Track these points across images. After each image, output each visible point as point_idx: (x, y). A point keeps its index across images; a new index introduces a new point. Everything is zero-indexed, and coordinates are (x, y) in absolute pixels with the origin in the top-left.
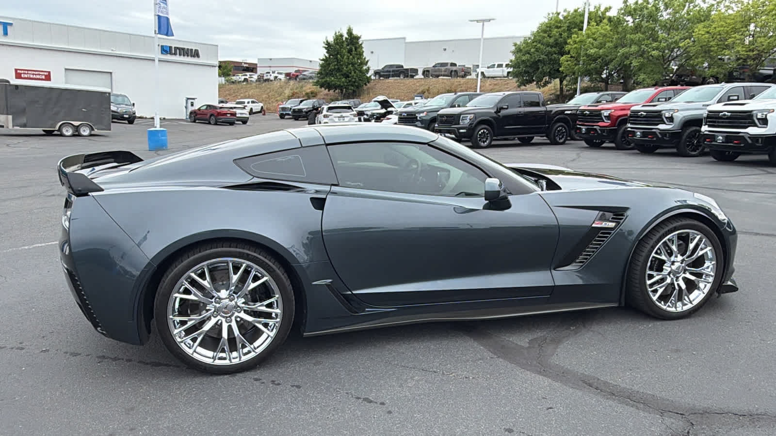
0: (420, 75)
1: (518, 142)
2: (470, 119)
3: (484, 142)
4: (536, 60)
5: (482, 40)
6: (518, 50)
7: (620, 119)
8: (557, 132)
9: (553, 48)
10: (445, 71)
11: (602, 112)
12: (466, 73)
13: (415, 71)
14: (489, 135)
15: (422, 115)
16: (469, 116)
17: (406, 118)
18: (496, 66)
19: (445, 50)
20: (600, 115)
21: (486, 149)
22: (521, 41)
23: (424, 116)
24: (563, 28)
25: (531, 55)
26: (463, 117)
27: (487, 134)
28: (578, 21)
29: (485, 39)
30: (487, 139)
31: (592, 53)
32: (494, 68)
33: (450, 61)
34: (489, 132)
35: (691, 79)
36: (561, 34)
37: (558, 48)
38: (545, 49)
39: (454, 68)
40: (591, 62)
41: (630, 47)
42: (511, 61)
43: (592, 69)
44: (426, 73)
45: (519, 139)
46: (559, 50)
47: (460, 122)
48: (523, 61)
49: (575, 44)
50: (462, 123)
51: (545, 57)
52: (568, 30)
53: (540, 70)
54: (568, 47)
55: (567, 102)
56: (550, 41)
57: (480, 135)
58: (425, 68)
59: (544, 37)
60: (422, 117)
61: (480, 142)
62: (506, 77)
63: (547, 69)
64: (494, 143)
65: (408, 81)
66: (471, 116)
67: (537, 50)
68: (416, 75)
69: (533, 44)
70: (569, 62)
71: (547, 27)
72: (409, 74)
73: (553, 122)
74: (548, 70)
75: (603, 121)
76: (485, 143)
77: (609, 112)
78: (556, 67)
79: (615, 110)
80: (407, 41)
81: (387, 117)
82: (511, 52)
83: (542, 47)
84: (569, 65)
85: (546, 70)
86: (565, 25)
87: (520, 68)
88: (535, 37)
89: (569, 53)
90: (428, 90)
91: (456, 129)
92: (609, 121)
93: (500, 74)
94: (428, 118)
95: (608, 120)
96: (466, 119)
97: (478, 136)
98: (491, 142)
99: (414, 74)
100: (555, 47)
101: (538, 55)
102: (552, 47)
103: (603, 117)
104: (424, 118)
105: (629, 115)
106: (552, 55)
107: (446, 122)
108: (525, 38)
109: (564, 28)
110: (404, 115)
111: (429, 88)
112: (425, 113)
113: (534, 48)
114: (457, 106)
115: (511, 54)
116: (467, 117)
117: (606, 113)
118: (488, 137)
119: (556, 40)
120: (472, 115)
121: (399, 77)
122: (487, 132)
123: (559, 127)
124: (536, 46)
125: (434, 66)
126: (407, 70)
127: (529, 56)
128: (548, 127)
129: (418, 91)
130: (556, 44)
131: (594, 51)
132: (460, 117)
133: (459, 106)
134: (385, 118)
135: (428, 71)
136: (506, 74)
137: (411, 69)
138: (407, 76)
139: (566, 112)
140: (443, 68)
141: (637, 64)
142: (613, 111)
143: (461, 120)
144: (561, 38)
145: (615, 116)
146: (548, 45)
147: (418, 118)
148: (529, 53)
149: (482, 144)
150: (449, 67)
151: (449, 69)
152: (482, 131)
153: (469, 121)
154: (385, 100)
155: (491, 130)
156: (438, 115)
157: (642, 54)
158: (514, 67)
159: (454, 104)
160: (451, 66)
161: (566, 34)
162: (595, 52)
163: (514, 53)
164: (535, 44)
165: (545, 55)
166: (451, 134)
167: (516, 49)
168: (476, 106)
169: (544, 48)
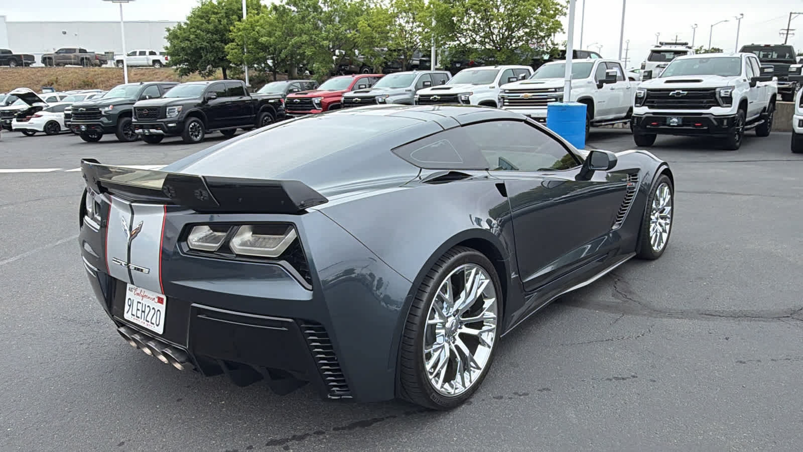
0: (38, 63)
1: (222, 135)
2: (179, 112)
3: (196, 136)
4: (198, 47)
5: (122, 24)
6: (173, 36)
7: (331, 105)
8: (264, 122)
9: (214, 36)
10: (75, 59)
11: (313, 99)
12: (101, 60)
13: (31, 58)
14: (200, 128)
15: (107, 109)
16: (177, 108)
17: (84, 114)
18: (138, 53)
19: (65, 33)
20: (311, 102)
21: (199, 144)
22: (175, 26)
23: (110, 111)
24: (220, 15)
25: (191, 41)
26: (169, 110)
27: (199, 127)
28: (235, 8)
29: (124, 22)
30: (199, 132)
31: (264, 41)
32: (136, 55)
33: (77, 47)
34: (201, 125)
35: (351, 68)
36: (220, 21)
37: (218, 35)
38: (206, 35)
39: (84, 55)
40: (259, 51)
41: (300, 36)
42: (167, 48)
43: (261, 58)
44: (47, 60)
45: (222, 132)
46: (220, 37)
47: (167, 115)
48: (183, 48)
49: (239, 31)
50: (169, 117)
51: (207, 44)
52: (226, 17)
53: (203, 58)
54: (232, 35)
55: (256, 91)
56: (210, 27)
57: (191, 128)
58: (45, 55)
59: (202, 23)
60: (108, 111)
61: (192, 137)
62: (151, 66)
63: (211, 57)
64: (206, 136)
65: (23, 70)
66: (179, 108)
67: (197, 36)
68: (33, 63)
69: (191, 30)
70: (236, 51)
71: (203, 12)
72: (24, 61)
73: (259, 111)
74: (213, 59)
75: (315, 109)
76: (198, 138)
77: (320, 100)
78: (220, 55)
79: (325, 98)
80: (8, 20)
81: (35, 114)
82: (165, 38)
83: (202, 33)
84: (236, 53)
85: (211, 59)
86: (222, 12)
87: (179, 56)
88: (191, 22)
89: (233, 41)
90: (56, 82)
91: (163, 123)
92: (321, 108)
93: (145, 62)
94: (116, 112)
95: (319, 107)
96: (174, 112)
97: (190, 130)
98: (203, 135)
99: (30, 62)
100: (216, 34)
101: (199, 42)
102: (213, 34)
103: (314, 104)
104: (111, 113)
105: (342, 101)
106: (214, 42)
107: (148, 116)
108: (179, 23)
109: (222, 14)
110: (82, 110)
111: (57, 78)
112: (111, 106)
113: (193, 34)
114: (147, 97)
115: (166, 40)
116: (175, 109)
117: (317, 101)
118: (199, 130)
119: (216, 27)
120: (181, 106)
121: (9, 65)
122: (198, 125)
123: (265, 116)
124: (195, 32)
125: (56, 53)
126: (19, 56)
127: (189, 42)
128: (256, 117)
129: (42, 83)
130: (216, 31)
131: (265, 40)
132: (166, 110)
133: (150, 98)
134: (34, 116)
135: (50, 58)
136: (151, 63)
137: (24, 55)
138: (21, 65)
139: (270, 101)
140: (72, 55)
141: (311, 53)
142: (323, 98)
143: (167, 113)
144: (221, 24)
145: (325, 103)
146: (208, 32)
147: (103, 113)
148: (189, 40)
149: (195, 138)
150: (77, 53)
151: (78, 57)
152: (193, 124)
153: (177, 114)
154: (29, 93)
155: (202, 123)
156: (135, 108)
157: (313, 43)
158: (172, 55)
159: (144, 94)
160: (80, 52)
161: (225, 20)
162: (267, 40)
163: (168, 38)
164: (193, 30)
165: (207, 43)
166: (157, 129)
167: (170, 34)
168: (178, 97)
169: (204, 34)
